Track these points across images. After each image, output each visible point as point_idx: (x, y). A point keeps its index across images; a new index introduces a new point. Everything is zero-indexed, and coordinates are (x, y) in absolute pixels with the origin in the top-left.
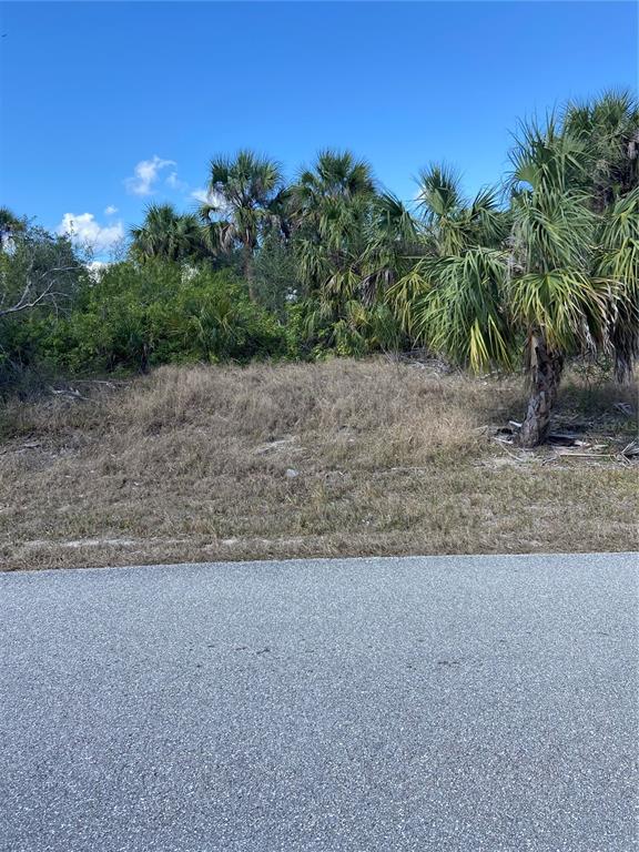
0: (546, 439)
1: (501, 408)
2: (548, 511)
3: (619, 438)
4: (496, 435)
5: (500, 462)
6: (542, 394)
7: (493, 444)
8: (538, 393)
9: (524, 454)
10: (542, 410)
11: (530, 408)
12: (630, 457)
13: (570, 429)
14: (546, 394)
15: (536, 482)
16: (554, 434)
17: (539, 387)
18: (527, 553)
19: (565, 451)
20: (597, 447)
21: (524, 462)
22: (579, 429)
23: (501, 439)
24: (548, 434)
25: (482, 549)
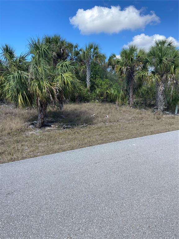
0: (43, 125)
1: (31, 118)
2: (43, 145)
3: (62, 124)
4: (30, 125)
5: (31, 133)
6: (42, 113)
7: (29, 128)
8: (41, 113)
9: (38, 130)
10: (42, 118)
11: (39, 117)
12: (64, 128)
13: (50, 122)
14: (43, 113)
15: (41, 137)
16: (46, 124)
17: (41, 111)
18: (36, 157)
19: (48, 128)
20: (57, 126)
21: (37, 132)
22: (52, 122)
23: (31, 126)
24: (44, 124)
25: (23, 158)
